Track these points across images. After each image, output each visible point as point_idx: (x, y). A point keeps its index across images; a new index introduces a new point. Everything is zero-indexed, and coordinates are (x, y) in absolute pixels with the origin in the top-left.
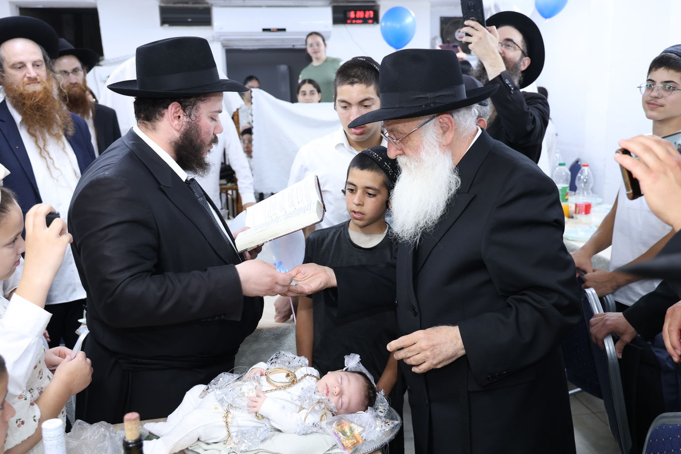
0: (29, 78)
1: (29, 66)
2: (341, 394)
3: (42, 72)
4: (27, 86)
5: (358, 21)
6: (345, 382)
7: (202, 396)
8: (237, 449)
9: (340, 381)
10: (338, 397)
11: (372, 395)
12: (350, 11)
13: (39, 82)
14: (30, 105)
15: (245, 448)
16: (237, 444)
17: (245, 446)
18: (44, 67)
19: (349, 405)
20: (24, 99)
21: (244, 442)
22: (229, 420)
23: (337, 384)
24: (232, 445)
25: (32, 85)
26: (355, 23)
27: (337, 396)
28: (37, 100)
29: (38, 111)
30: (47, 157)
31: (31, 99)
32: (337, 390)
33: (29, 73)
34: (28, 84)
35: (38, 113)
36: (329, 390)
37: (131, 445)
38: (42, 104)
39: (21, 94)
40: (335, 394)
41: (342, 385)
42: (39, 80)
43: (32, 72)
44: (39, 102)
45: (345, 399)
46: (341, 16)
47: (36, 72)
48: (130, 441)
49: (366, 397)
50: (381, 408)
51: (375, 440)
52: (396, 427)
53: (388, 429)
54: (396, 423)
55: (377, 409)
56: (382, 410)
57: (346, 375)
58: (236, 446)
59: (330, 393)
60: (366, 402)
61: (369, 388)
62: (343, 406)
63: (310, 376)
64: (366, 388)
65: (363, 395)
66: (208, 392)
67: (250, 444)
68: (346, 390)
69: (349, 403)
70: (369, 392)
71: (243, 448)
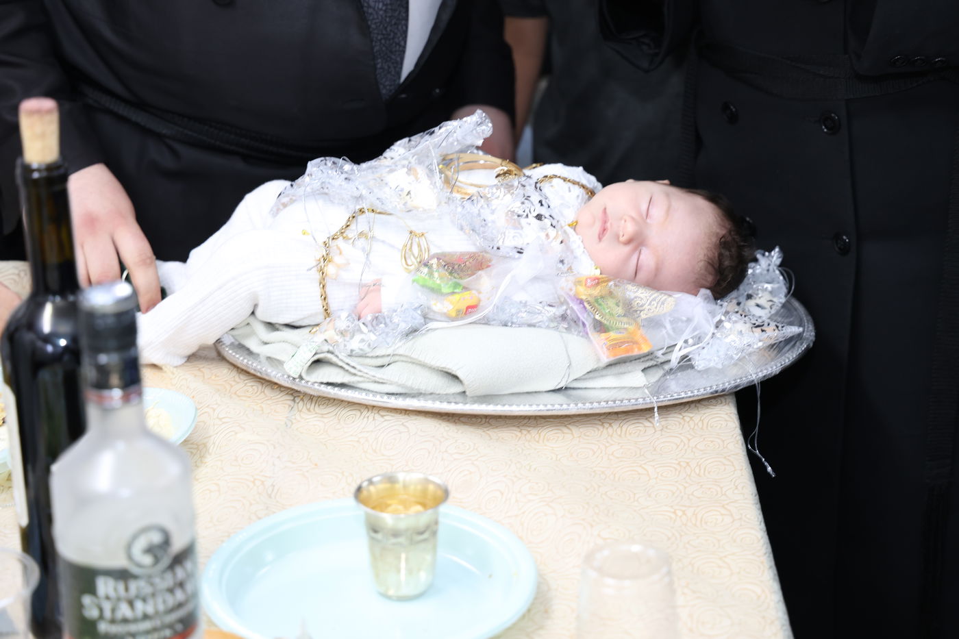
2: (636, 242)
6: (657, 212)
7: (276, 211)
8: (342, 347)
9: (644, 207)
10: (627, 249)
15: (362, 346)
16: (342, 333)
17: (362, 341)
19: (656, 275)
21: (361, 332)
22: (330, 269)
23: (634, 215)
24: (330, 334)
27: (627, 244)
32: (629, 229)
36: (608, 225)
40: (622, 239)
41: (648, 221)
45: (647, 258)
49: (710, 263)
50: (763, 299)
51: (720, 366)
52: (790, 341)
53: (760, 344)
54: (794, 330)
55: (749, 297)
56: (762, 302)
57: (668, 195)
58: (338, 338)
59: (608, 235)
60: (710, 278)
61: (723, 244)
62: (641, 276)
63: (565, 179)
64: (714, 240)
65: (701, 257)
66: (292, 201)
67: (372, 337)
68: (656, 236)
69: (658, 270)
70: (720, 255)
71: (355, 344)
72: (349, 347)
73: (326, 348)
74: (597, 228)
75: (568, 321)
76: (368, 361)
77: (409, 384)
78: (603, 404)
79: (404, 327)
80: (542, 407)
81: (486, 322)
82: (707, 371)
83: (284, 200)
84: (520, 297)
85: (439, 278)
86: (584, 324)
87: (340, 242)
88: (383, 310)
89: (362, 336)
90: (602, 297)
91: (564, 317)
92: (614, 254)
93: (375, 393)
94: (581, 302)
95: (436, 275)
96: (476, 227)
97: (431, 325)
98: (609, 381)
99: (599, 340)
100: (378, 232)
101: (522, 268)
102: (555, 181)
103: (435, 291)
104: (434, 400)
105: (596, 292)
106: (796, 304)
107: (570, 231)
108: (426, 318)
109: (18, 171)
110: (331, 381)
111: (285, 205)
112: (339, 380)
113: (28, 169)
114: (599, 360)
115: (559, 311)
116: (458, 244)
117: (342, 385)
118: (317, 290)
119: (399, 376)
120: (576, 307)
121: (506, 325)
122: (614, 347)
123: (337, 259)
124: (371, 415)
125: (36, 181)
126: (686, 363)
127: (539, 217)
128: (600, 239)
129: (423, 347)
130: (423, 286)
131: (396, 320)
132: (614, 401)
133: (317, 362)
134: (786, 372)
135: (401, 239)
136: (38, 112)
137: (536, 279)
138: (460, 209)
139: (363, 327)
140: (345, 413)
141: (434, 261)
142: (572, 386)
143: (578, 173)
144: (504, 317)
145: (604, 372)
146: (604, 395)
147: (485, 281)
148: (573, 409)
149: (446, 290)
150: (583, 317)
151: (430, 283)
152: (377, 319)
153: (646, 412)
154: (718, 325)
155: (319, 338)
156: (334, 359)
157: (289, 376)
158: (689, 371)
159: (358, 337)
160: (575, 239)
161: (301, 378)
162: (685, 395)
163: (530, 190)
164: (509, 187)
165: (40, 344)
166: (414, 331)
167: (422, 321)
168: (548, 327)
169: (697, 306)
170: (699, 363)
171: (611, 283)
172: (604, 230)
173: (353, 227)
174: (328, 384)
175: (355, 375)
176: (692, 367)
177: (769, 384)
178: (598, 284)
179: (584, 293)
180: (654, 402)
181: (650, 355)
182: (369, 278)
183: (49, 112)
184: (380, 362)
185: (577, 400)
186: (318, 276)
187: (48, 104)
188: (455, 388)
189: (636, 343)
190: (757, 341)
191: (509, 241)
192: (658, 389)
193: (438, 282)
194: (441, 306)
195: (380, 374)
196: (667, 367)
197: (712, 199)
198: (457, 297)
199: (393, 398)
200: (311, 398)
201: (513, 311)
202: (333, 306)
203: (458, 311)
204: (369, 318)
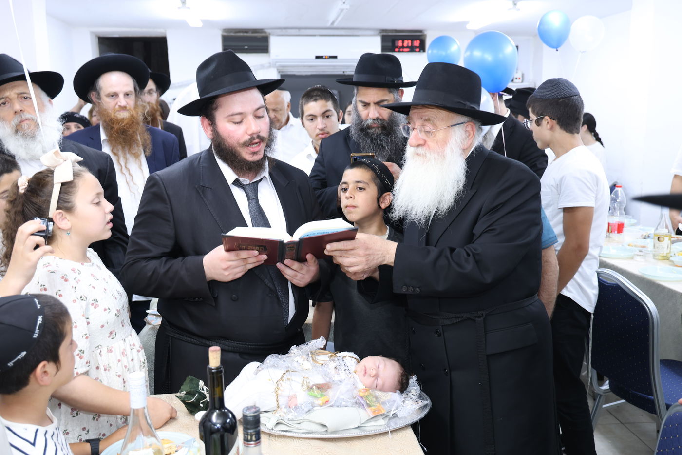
0: (120, 106)
1: (121, 96)
2: (376, 376)
3: (130, 102)
4: (118, 112)
5: (405, 50)
6: (382, 366)
7: (257, 372)
8: (286, 418)
9: (377, 365)
10: (373, 379)
11: (404, 381)
12: (399, 40)
13: (128, 110)
14: (117, 129)
15: (292, 417)
16: (285, 413)
17: (292, 415)
18: (133, 97)
19: (383, 387)
20: (113, 124)
21: (291, 412)
22: (279, 392)
23: (375, 368)
24: (281, 413)
25: (121, 112)
26: (403, 51)
27: (373, 377)
28: (123, 125)
29: (123, 134)
30: (127, 174)
31: (119, 123)
32: (374, 372)
33: (120, 102)
34: (118, 111)
35: (123, 136)
36: (367, 371)
37: (213, 371)
38: (127, 127)
39: (111, 120)
40: (371, 376)
41: (379, 369)
42: (128, 108)
43: (122, 101)
44: (124, 126)
45: (380, 381)
46: (390, 44)
47: (126, 101)
48: (213, 368)
49: (399, 382)
50: (413, 392)
51: (406, 416)
52: (425, 406)
53: (418, 408)
54: (426, 402)
55: (409, 392)
56: (414, 393)
57: (384, 360)
58: (284, 415)
59: (367, 374)
60: (399, 387)
61: (402, 375)
62: (378, 387)
63: (350, 357)
64: (400, 374)
65: (396, 380)
66: (262, 369)
67: (296, 414)
68: (381, 374)
69: (383, 385)
70: (402, 379)
71: (290, 416)
72: (288, 418)
73: (280, 419)
74: (363, 372)
75: (358, 404)
76: (294, 422)
77: (309, 429)
78: (373, 431)
79: (306, 410)
80: (353, 434)
81: (332, 406)
82: (402, 418)
83: (260, 369)
84: (342, 397)
85: (316, 392)
86: (363, 405)
87: (281, 382)
88: (298, 404)
89: (292, 414)
90: (368, 395)
91: (356, 403)
92: (369, 381)
93: (298, 433)
94: (362, 397)
95: (315, 391)
96: (326, 375)
97: (315, 408)
98: (373, 423)
99: (368, 409)
100: (294, 378)
101: (343, 388)
102: (347, 357)
103: (315, 397)
104: (318, 434)
105: (366, 394)
106: (423, 393)
107: (354, 373)
108: (313, 407)
109: (207, 369)
110: (283, 430)
111: (259, 370)
112: (286, 430)
113: (211, 369)
114: (369, 416)
115: (354, 401)
116: (320, 380)
117: (287, 431)
118: (275, 399)
119: (306, 426)
120: (360, 399)
121: (338, 407)
122: (374, 412)
123: (281, 388)
124: (297, 440)
125: (213, 373)
126: (395, 415)
127: (345, 370)
128: (364, 376)
129: (312, 416)
130: (311, 396)
131: (303, 408)
132: (376, 430)
133: (277, 424)
134: (426, 416)
135: (300, 380)
136: (215, 351)
137: (348, 391)
138: (321, 369)
139: (292, 410)
140: (288, 440)
141: (314, 387)
142: (362, 425)
143: (352, 354)
144: (338, 404)
145: (371, 420)
146: (372, 428)
147: (330, 392)
148: (363, 434)
149: (319, 396)
150: (363, 402)
151: (313, 394)
152: (296, 407)
153: (386, 433)
154: (404, 402)
155: (278, 415)
156: (284, 422)
157: (268, 429)
158: (396, 418)
159: (291, 414)
160: (356, 376)
161: (272, 429)
162: (397, 426)
163: (341, 361)
164: (334, 361)
165: (213, 426)
166: (309, 411)
167: (312, 407)
168: (352, 406)
169: (396, 396)
170: (399, 415)
171: (371, 391)
172: (365, 373)
173: (285, 376)
174: (282, 431)
175: (291, 427)
176: (397, 416)
177: (422, 420)
178: (366, 391)
179: (362, 394)
180: (388, 429)
181: (384, 415)
182: (292, 393)
183: (218, 350)
184: (298, 422)
185: (364, 431)
186: (275, 394)
187: (218, 348)
188: (324, 429)
189: (380, 410)
190: (417, 406)
191: (336, 378)
192: (389, 426)
193: (316, 393)
194: (317, 402)
195: (299, 426)
196: (389, 417)
197: (397, 361)
198: (322, 398)
199: (304, 434)
200: (275, 436)
201: (341, 402)
202: (280, 403)
203: (323, 403)
204: (294, 407)
